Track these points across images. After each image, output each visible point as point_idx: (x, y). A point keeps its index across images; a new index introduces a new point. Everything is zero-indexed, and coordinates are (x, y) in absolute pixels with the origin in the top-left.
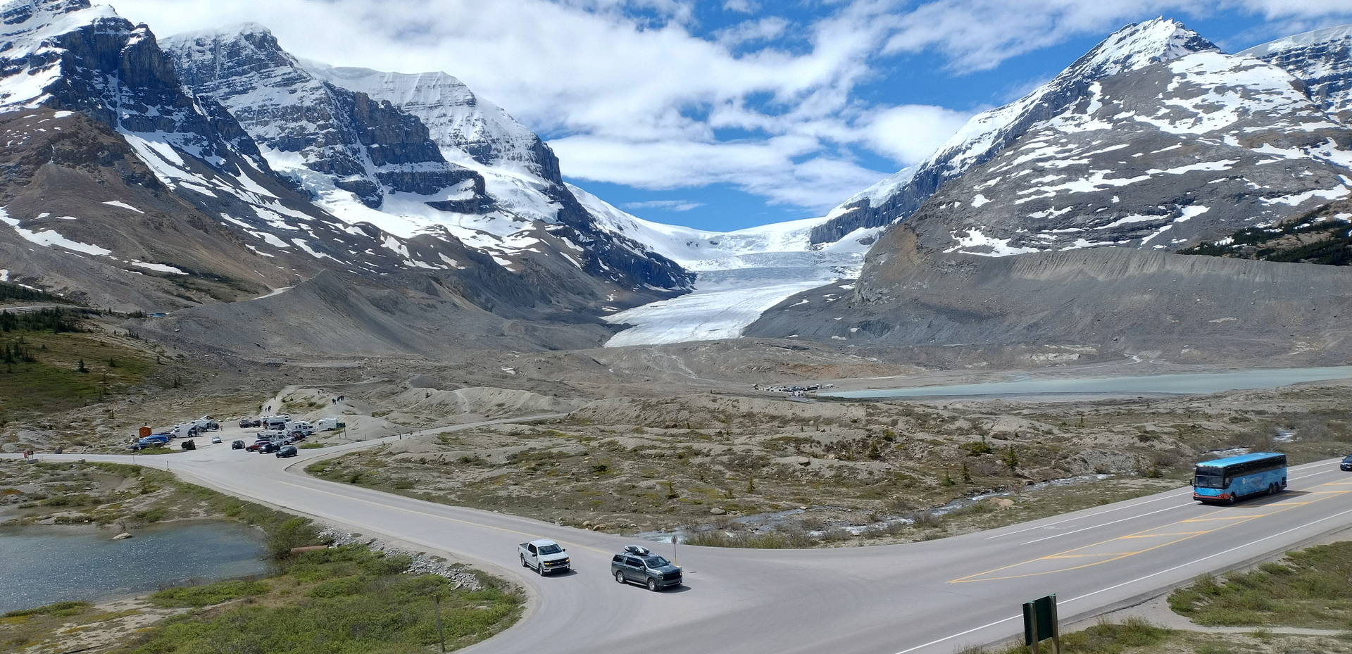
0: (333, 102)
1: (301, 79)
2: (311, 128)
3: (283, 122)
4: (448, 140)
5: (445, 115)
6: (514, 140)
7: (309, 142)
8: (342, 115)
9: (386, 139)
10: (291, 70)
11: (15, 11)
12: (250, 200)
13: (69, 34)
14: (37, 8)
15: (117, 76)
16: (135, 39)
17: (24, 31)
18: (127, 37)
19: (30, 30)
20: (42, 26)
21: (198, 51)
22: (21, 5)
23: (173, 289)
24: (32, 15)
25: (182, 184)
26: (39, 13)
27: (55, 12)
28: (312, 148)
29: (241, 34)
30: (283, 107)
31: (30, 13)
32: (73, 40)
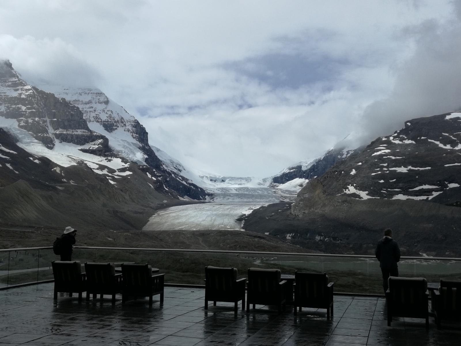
0: (36, 96)
1: (22, 84)
2: (24, 108)
3: (9, 105)
4: (92, 119)
5: (92, 107)
6: (126, 122)
7: (22, 115)
8: (40, 104)
9: (61, 117)
10: (17, 79)
28: (23, 118)
30: (10, 97)
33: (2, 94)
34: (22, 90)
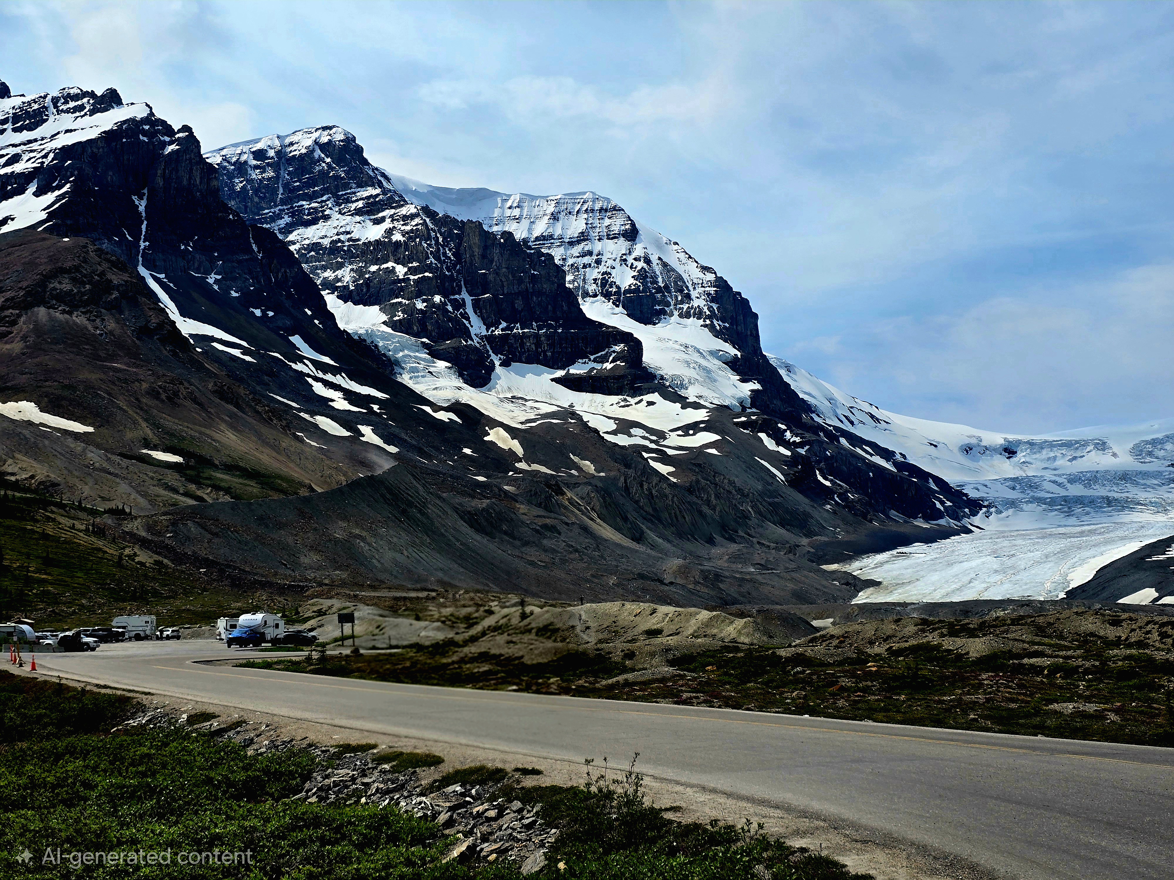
0: (433, 234)
1: (392, 203)
2: (401, 270)
4: (592, 288)
5: (590, 253)
6: (691, 288)
7: (397, 292)
8: (445, 254)
9: (503, 286)
10: (378, 191)
11: (28, 115)
12: (306, 370)
13: (90, 142)
14: (55, 111)
15: (145, 198)
16: (173, 147)
17: (36, 140)
18: (164, 144)
19: (42, 139)
20: (58, 133)
21: (256, 167)
22: (36, 106)
23: (180, 484)
24: (47, 119)
25: (215, 344)
26: (57, 116)
27: (78, 114)
28: (400, 300)
29: (316, 142)
30: (364, 243)
31: (45, 117)
32: (95, 150)
33: (342, 237)
34: (392, 221)
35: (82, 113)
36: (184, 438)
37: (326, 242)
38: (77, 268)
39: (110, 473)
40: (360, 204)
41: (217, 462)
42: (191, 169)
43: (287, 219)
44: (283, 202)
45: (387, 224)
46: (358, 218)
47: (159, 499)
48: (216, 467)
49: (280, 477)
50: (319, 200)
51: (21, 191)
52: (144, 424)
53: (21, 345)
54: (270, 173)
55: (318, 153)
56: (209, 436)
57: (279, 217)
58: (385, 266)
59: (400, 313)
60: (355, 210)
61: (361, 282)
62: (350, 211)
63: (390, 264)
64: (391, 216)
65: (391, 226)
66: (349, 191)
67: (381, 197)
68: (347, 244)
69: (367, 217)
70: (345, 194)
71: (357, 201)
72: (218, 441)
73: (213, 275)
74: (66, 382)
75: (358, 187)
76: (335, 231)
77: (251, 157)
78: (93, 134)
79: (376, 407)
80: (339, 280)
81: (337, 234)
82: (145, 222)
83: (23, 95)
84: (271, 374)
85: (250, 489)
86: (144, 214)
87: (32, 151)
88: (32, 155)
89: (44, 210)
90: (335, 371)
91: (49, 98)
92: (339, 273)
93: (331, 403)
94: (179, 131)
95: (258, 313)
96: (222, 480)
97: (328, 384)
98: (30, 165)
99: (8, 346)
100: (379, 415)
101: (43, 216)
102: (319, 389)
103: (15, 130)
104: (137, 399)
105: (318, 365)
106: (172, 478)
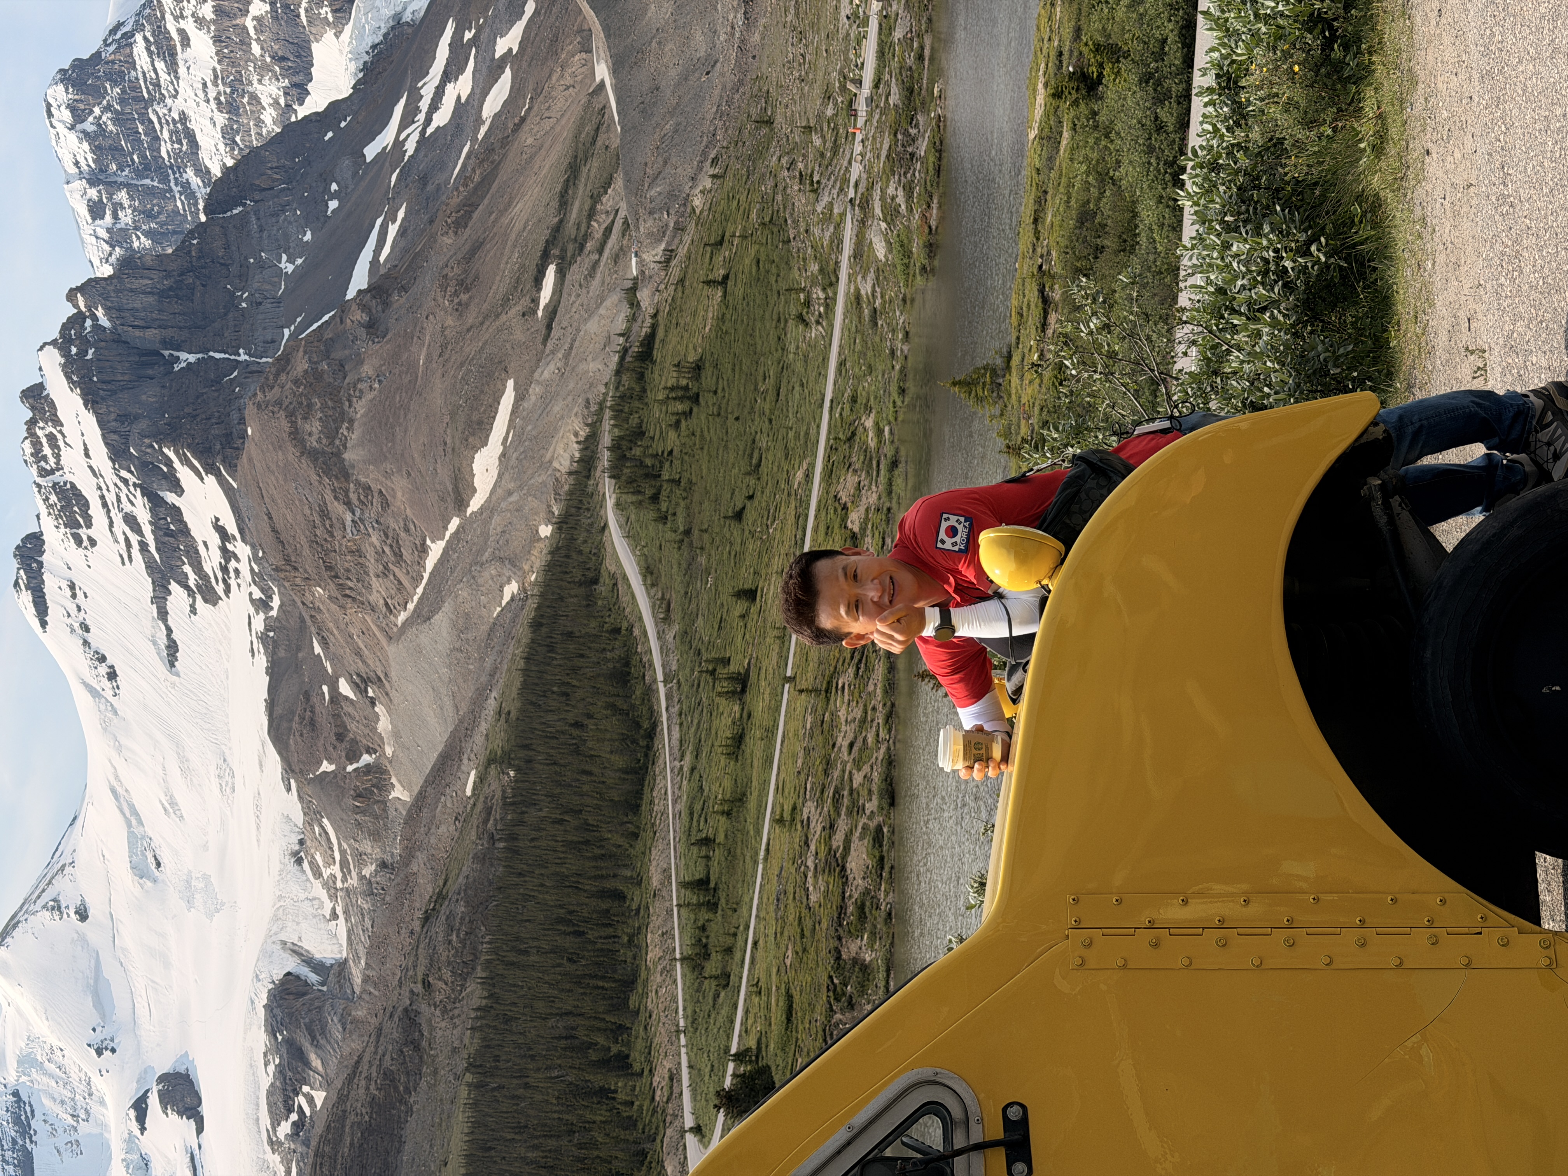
1: (154, 17)
3: (252, 66)
7: (291, 15)
10: (139, 38)
11: (66, 507)
12: (415, 137)
13: (102, 423)
14: (57, 473)
15: (176, 353)
16: (100, 313)
17: (102, 497)
18: (97, 327)
19: (100, 488)
20: (90, 467)
21: (115, 216)
22: (53, 498)
23: (587, 260)
24: (71, 483)
25: (382, 259)
26: (66, 470)
27: (61, 443)
28: (302, 12)
29: (72, 128)
30: (220, 62)
31: (68, 486)
32: (113, 416)
33: (212, 94)
34: (182, 17)
35: (59, 436)
36: (522, 266)
37: (221, 119)
38: (291, 415)
39: (571, 348)
40: (160, 65)
41: (556, 220)
42: (131, 290)
43: (190, 174)
44: (165, 179)
45: (189, 25)
46: (182, 70)
47: (607, 281)
48: (561, 221)
49: (576, 137)
50: (157, 127)
51: (176, 511)
52: (504, 317)
53: (396, 478)
54: (122, 196)
55: (89, 125)
56: (519, 234)
57: (186, 187)
58: (252, 32)
59: (323, 11)
60: (169, 74)
61: (277, 68)
62: (172, 83)
63: (250, 24)
64: (176, 18)
65: (191, 20)
66: (142, 82)
67: (148, 35)
68: (221, 87)
69: (180, 56)
70: (147, 88)
71: (155, 70)
72: (527, 222)
73: (282, 266)
74: (447, 419)
75: (135, 69)
76: (203, 104)
77: (98, 222)
78: (90, 421)
79: (468, 35)
80: (276, 102)
81: (208, 101)
82: (211, 354)
83: (38, 516)
84: (424, 180)
85: (594, 170)
86: (200, 356)
87: (119, 500)
88: (124, 499)
89: (202, 479)
90: (415, 97)
91: (39, 480)
92: (265, 101)
93: (463, 100)
94: (76, 306)
95: (333, 204)
96: (581, 210)
97: (434, 106)
98: (140, 500)
99: (399, 494)
100: (479, 30)
101: (210, 480)
102: (442, 118)
103: (89, 525)
104: (468, 330)
105: (407, 120)
106: (576, 273)
